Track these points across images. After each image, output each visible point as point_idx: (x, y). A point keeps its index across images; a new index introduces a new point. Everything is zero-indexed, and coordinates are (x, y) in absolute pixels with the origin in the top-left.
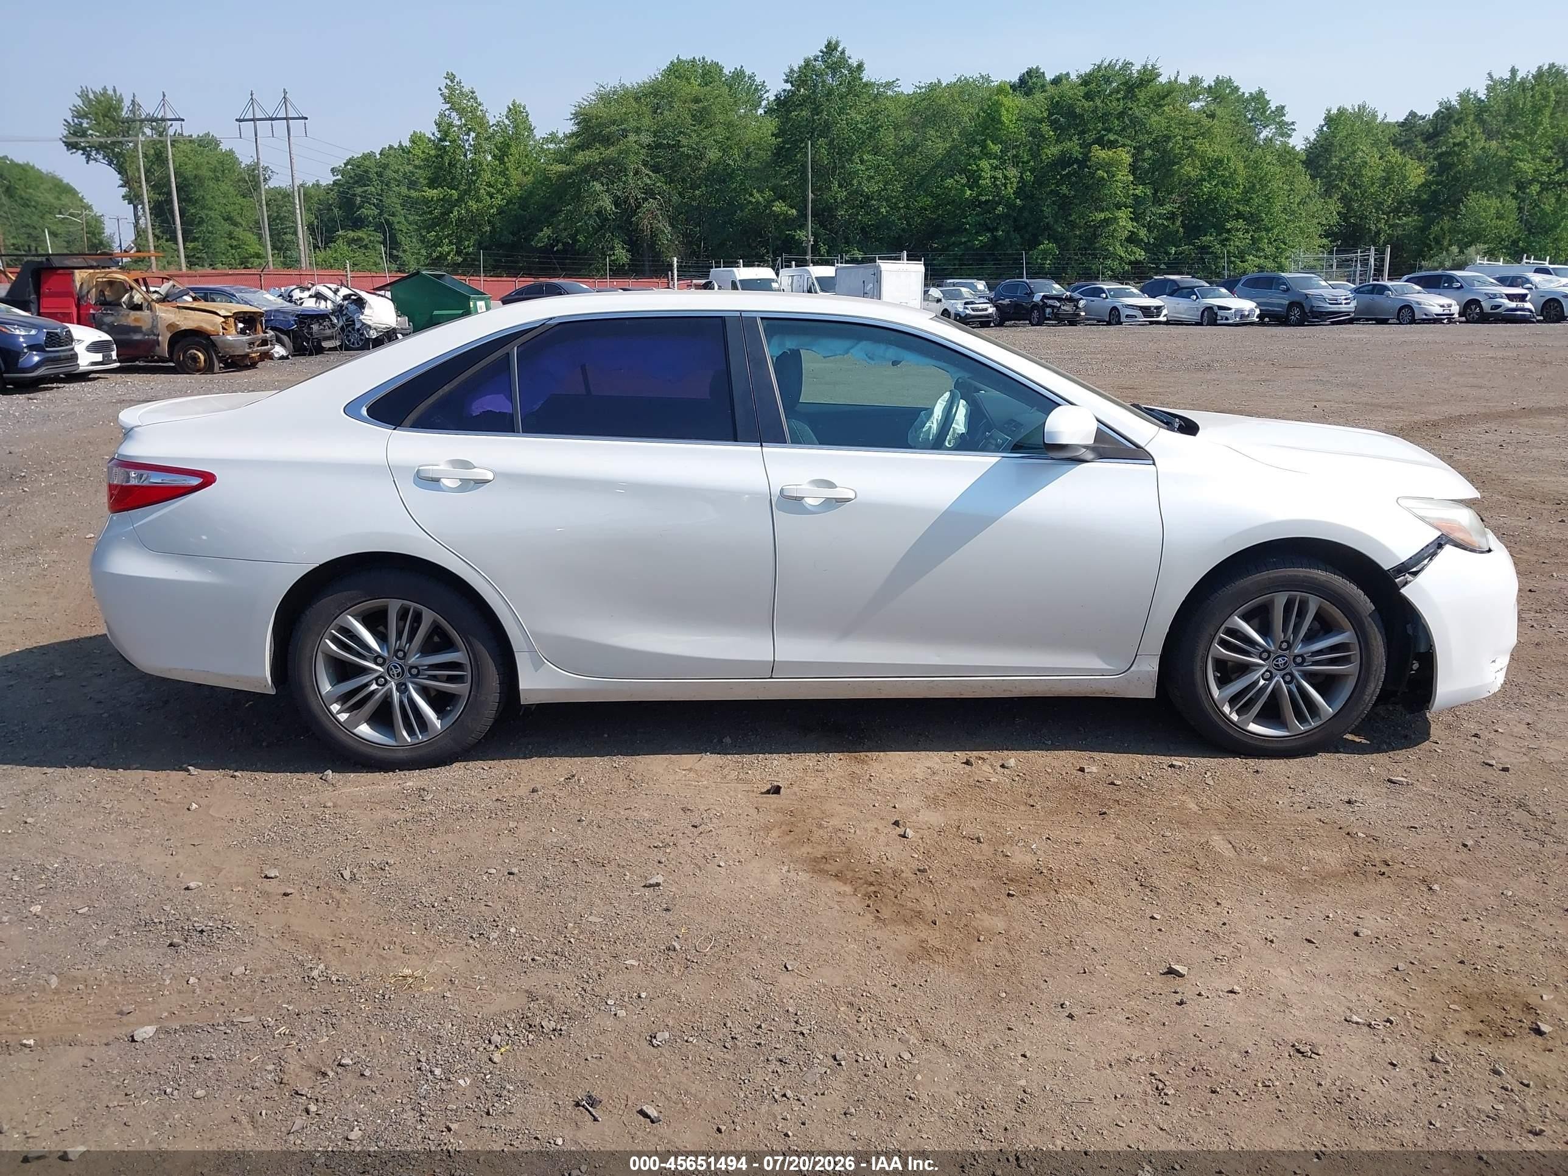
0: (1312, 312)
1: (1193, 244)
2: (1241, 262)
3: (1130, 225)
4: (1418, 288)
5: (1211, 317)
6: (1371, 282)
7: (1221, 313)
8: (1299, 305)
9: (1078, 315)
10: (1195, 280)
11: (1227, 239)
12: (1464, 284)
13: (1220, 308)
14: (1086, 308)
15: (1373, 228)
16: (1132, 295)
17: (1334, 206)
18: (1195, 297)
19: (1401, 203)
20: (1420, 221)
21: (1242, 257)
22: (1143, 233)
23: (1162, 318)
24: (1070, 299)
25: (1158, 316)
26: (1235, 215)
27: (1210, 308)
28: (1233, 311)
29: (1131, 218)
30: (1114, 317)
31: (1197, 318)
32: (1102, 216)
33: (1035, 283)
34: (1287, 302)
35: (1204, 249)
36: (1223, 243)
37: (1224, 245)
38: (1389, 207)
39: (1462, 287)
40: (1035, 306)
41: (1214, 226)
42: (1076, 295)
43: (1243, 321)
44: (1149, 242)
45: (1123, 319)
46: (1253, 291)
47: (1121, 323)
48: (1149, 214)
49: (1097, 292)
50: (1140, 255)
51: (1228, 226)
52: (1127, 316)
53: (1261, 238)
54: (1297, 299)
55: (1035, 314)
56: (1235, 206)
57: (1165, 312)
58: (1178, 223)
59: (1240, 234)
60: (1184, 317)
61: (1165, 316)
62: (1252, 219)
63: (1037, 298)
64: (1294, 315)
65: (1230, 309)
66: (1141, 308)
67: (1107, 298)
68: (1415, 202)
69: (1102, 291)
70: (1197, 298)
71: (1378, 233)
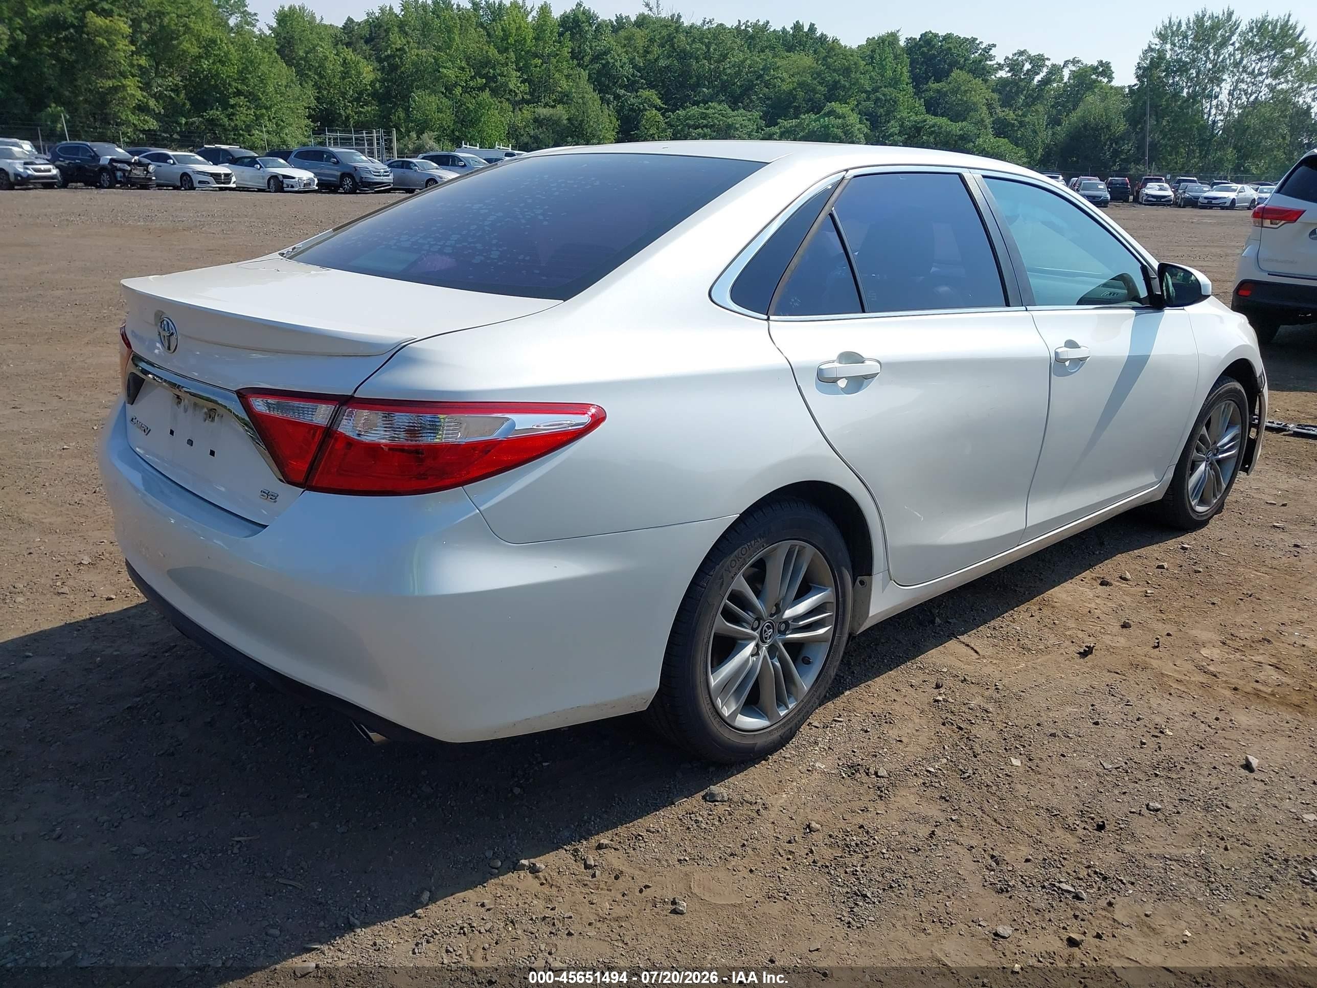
0: (362, 182)
1: (202, 116)
2: (249, 135)
3: (138, 94)
4: (435, 165)
5: (278, 184)
6: (397, 159)
7: (286, 181)
8: (350, 175)
9: (150, 179)
10: (243, 150)
11: (233, 114)
12: (467, 164)
13: (285, 177)
14: (156, 173)
15: (342, 112)
16: (199, 162)
17: (311, 92)
18: (259, 166)
19: (361, 93)
20: (377, 111)
21: (250, 131)
22: (152, 103)
23: (232, 185)
24: (139, 164)
25: (229, 183)
26: (234, 93)
27: (275, 177)
28: (297, 179)
29: (139, 87)
30: (186, 182)
31: (263, 184)
32: (110, 83)
33: (97, 146)
34: (339, 174)
35: (212, 122)
36: (230, 117)
37: (231, 120)
38: (351, 97)
39: (465, 165)
40: (103, 169)
41: (218, 100)
42: (146, 161)
43: (306, 190)
44: (160, 113)
45: (196, 184)
46: (307, 163)
47: (194, 189)
48: (155, 85)
49: (165, 158)
50: (153, 124)
51: (232, 102)
52: (200, 182)
53: (262, 115)
54: (347, 171)
55: (105, 177)
56: (234, 84)
57: (234, 179)
58: (182, 96)
59: (244, 110)
60: (250, 184)
61: (234, 183)
62: (252, 97)
63: (105, 160)
64: (347, 184)
65: (294, 178)
66: (212, 175)
67: (174, 163)
68: (374, 95)
69: (169, 157)
70: (261, 167)
71: (348, 118)
